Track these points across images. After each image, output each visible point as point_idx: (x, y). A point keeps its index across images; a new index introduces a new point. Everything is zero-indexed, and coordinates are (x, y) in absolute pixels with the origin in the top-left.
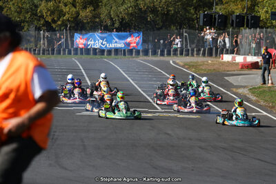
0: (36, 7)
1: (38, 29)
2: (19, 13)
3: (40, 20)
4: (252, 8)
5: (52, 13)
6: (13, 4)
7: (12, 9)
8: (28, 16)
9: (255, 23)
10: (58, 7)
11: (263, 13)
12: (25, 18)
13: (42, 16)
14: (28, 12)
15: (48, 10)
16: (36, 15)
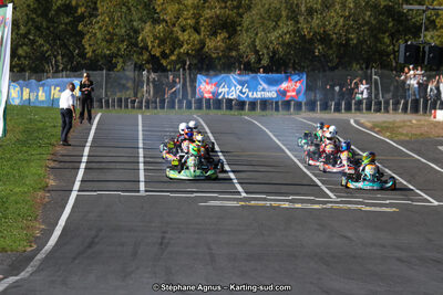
0: (137, 32)
1: (139, 68)
2: (110, 41)
3: (141, 54)
5: (162, 42)
6: (100, 28)
7: (99, 35)
8: (123, 46)
10: (172, 32)
12: (119, 50)
13: (146, 48)
14: (123, 41)
15: (156, 37)
16: (136, 45)
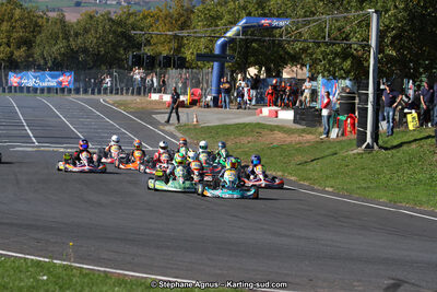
4: (178, 50)
9: (181, 63)
11: (188, 54)
